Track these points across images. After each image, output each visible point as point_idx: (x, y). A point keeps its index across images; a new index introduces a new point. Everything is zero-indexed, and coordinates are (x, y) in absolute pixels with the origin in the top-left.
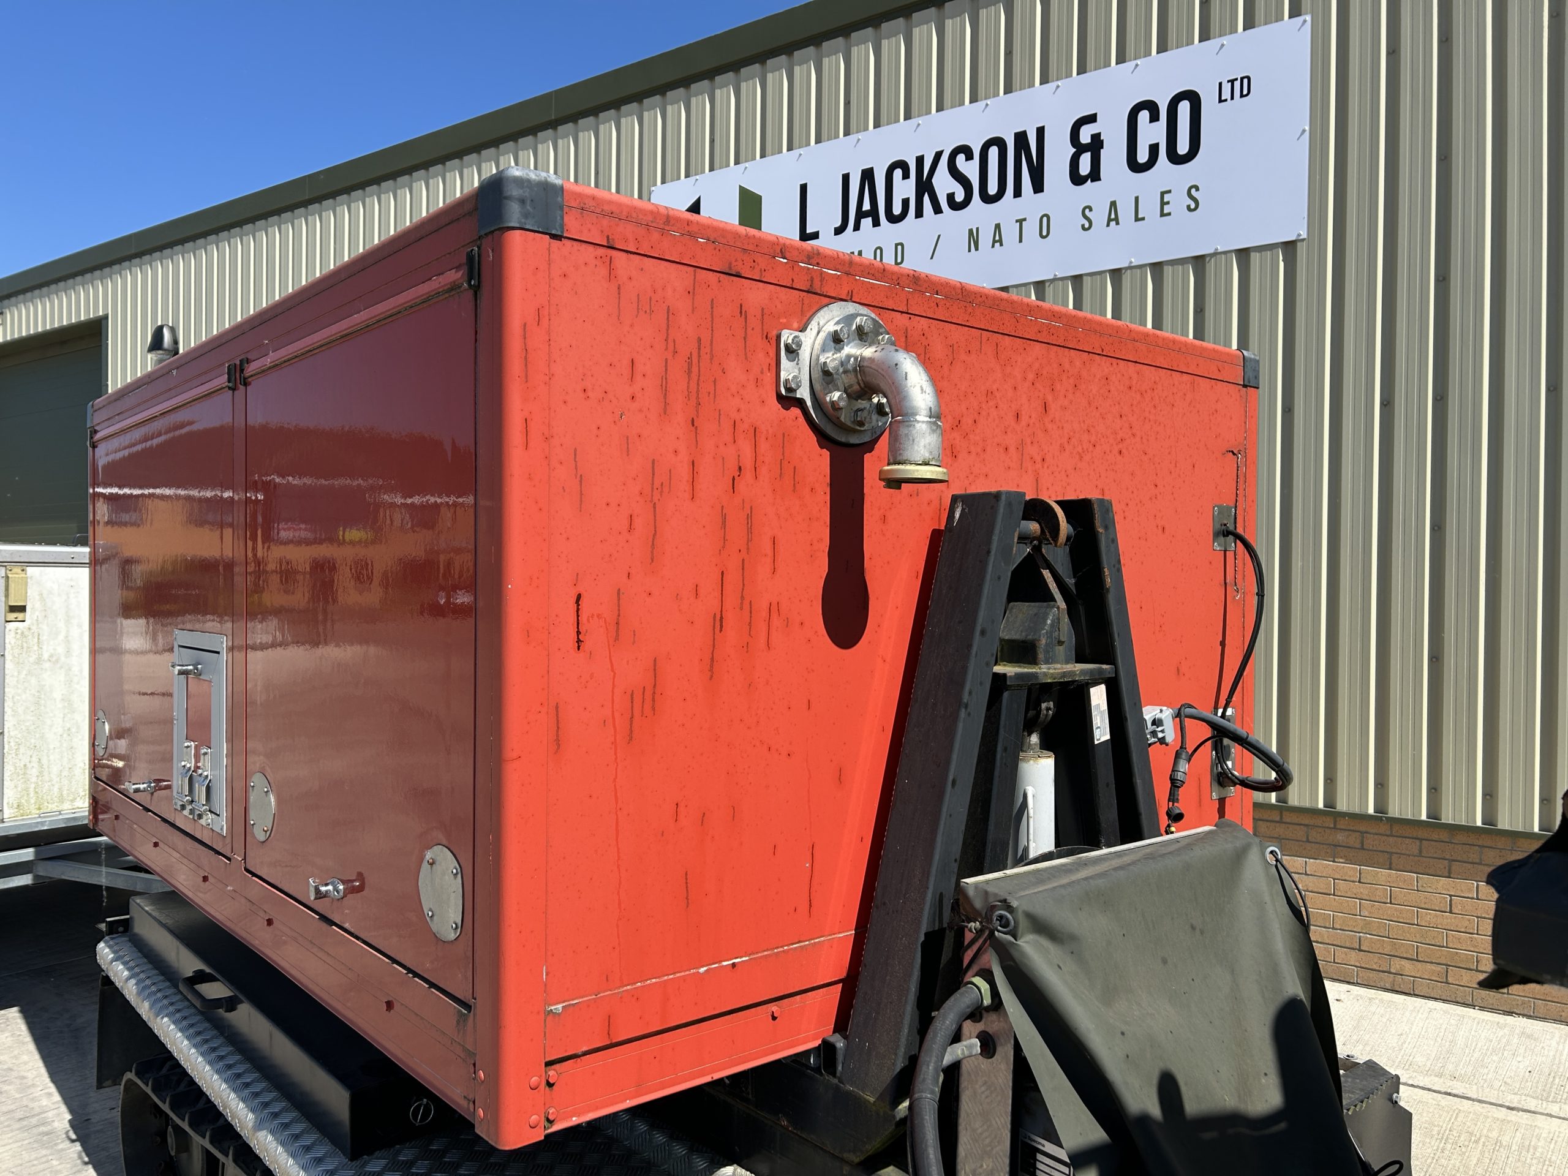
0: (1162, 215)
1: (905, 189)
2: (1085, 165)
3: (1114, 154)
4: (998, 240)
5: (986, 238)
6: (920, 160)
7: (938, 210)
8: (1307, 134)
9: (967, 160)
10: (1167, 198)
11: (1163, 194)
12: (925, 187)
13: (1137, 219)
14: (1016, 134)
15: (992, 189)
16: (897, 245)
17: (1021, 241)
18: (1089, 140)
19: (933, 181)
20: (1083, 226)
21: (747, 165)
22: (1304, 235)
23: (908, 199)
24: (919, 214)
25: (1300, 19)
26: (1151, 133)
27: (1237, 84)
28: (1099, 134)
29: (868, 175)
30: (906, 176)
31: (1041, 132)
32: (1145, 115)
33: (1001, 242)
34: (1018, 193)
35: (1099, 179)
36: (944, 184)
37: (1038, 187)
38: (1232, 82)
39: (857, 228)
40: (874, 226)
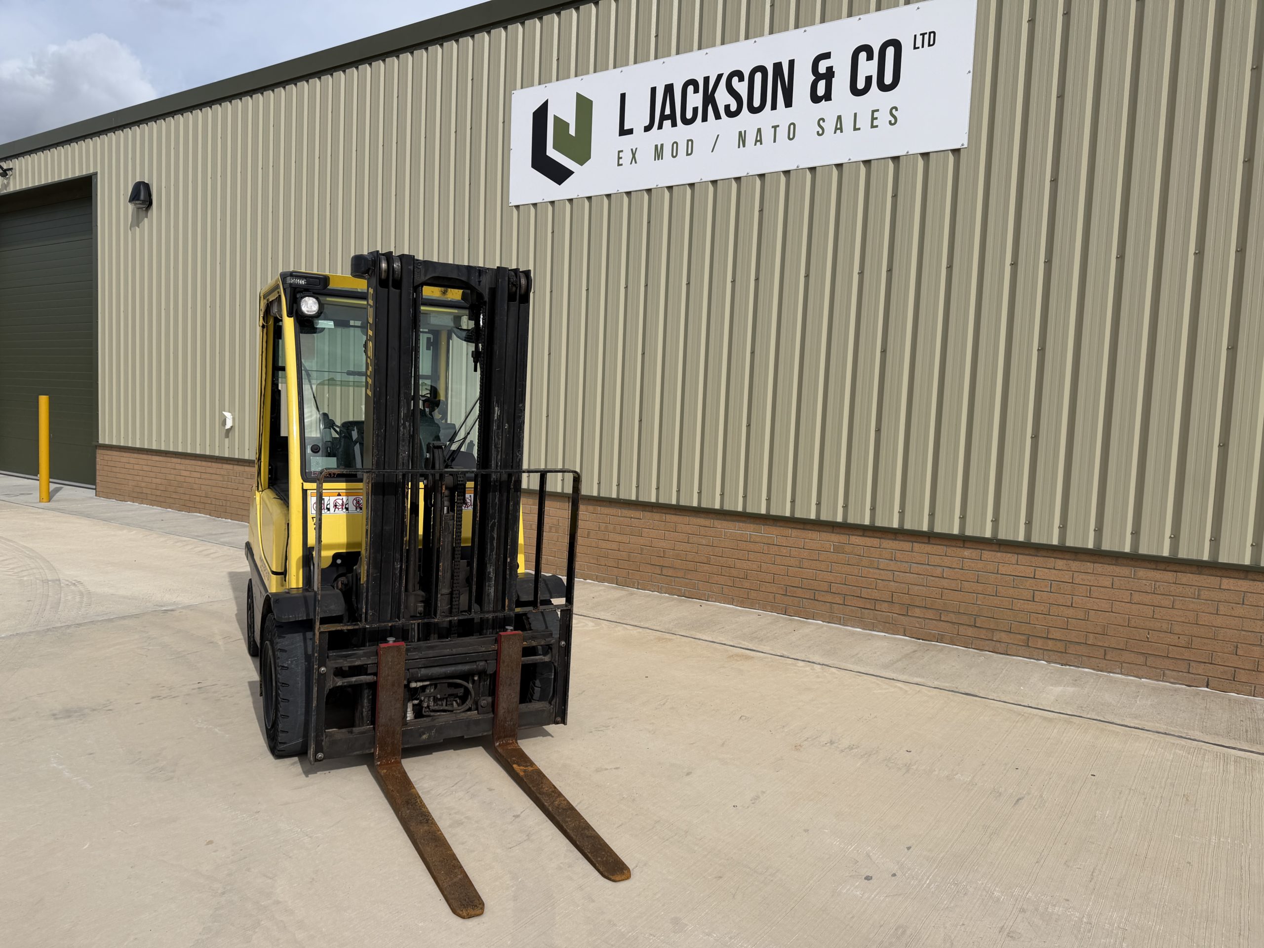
0: (873, 126)
1: (695, 100)
2: (821, 88)
4: (759, 140)
5: (751, 138)
6: (707, 80)
7: (718, 116)
8: (971, 74)
9: (739, 81)
10: (876, 115)
11: (873, 112)
12: (709, 99)
13: (855, 129)
14: (776, 65)
15: (757, 103)
16: (688, 141)
17: (775, 141)
18: (824, 71)
19: (716, 95)
20: (818, 132)
21: (583, 77)
22: (966, 146)
23: (697, 107)
24: (705, 119)
26: (868, 68)
27: (926, 37)
28: (832, 67)
29: (669, 89)
30: (696, 91)
31: (792, 63)
32: (863, 55)
33: (761, 141)
34: (774, 107)
35: (830, 99)
36: (723, 98)
37: (788, 103)
38: (923, 35)
39: (660, 127)
40: (672, 126)
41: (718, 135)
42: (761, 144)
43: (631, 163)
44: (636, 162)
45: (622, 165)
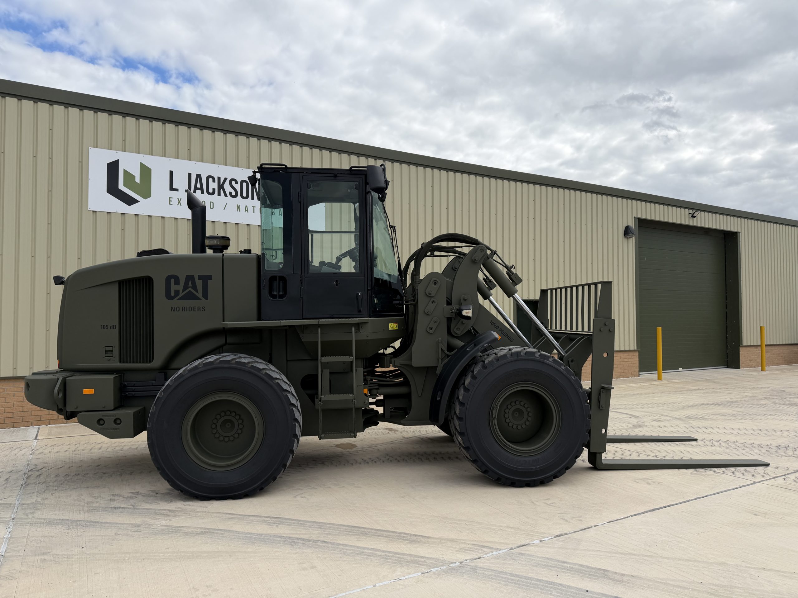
1: (213, 185)
4: (246, 210)
5: (243, 208)
6: (219, 178)
7: (226, 195)
9: (236, 183)
12: (221, 187)
15: (245, 195)
16: (211, 202)
17: (254, 213)
19: (224, 186)
21: (144, 155)
23: (215, 189)
24: (219, 194)
29: (199, 177)
30: (214, 181)
33: (247, 211)
34: (253, 199)
36: (228, 188)
37: (259, 199)
40: (202, 194)
41: (226, 204)
42: (248, 212)
43: (178, 205)
44: (181, 205)
45: (172, 204)
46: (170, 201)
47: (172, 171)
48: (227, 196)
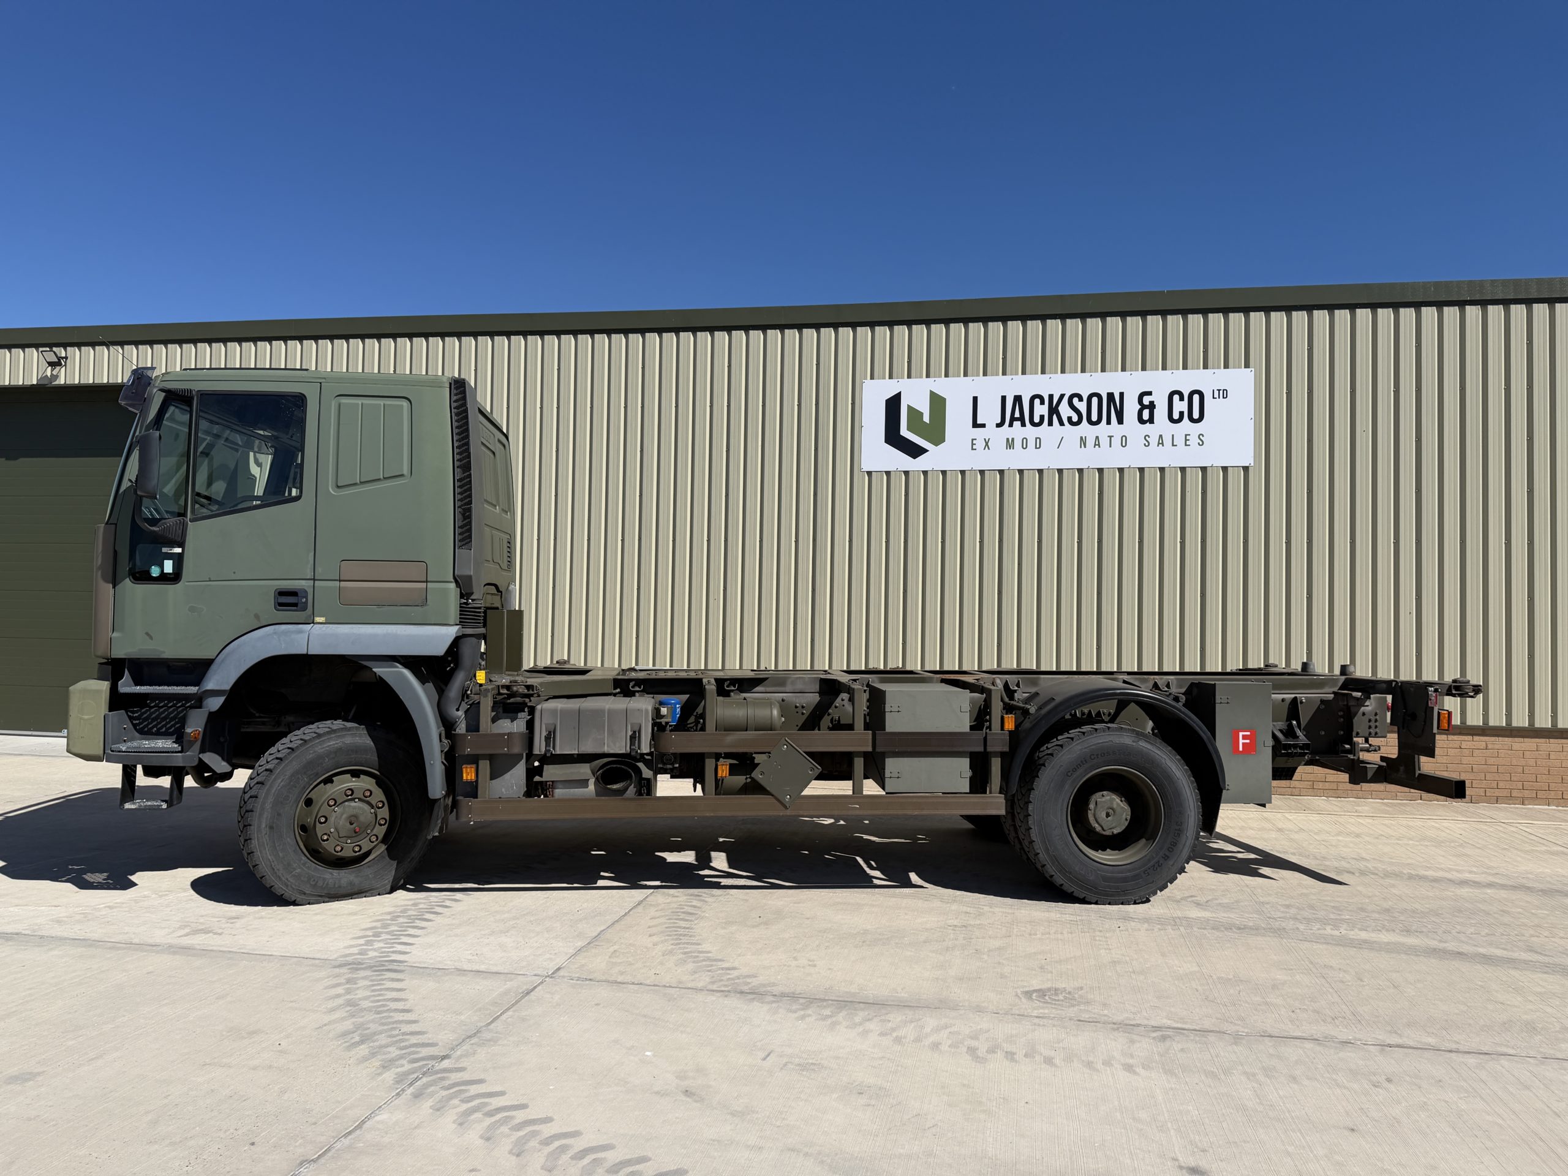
0: (1186, 445)
1: (1041, 410)
2: (1146, 414)
3: (1161, 412)
4: (1097, 443)
5: (1090, 442)
6: (1051, 397)
7: (1062, 423)
8: (1253, 420)
9: (1079, 401)
10: (1188, 437)
11: (1186, 435)
12: (1054, 410)
13: (1173, 445)
14: (1108, 394)
15: (1094, 418)
16: (1036, 438)
18: (1148, 404)
19: (1059, 408)
20: (1145, 444)
21: (935, 379)
22: (1252, 465)
24: (1050, 424)
25: (1250, 369)
26: (1180, 406)
27: (1221, 392)
28: (1153, 402)
29: (1018, 399)
30: (1042, 403)
31: (1122, 395)
32: (1176, 397)
33: (1099, 445)
34: (1109, 422)
35: (1153, 423)
36: (1065, 410)
37: (1120, 421)
38: (1219, 390)
39: (1011, 425)
40: (1022, 426)
41: (1063, 438)
43: (984, 449)
44: (989, 449)
45: (975, 449)
46: (973, 444)
47: (977, 397)
48: (1064, 425)
